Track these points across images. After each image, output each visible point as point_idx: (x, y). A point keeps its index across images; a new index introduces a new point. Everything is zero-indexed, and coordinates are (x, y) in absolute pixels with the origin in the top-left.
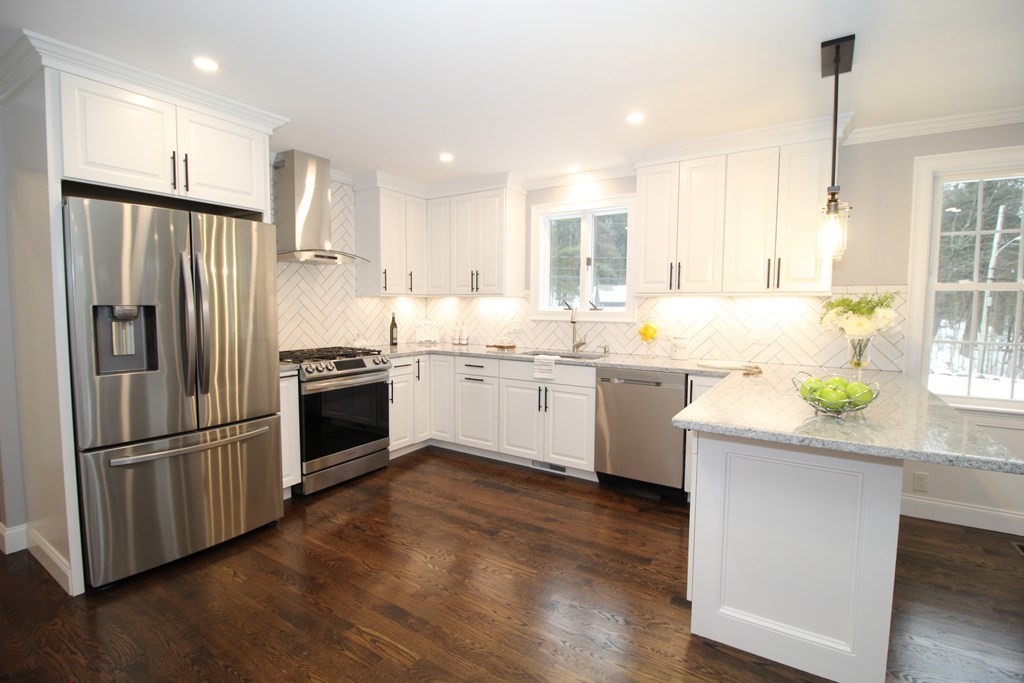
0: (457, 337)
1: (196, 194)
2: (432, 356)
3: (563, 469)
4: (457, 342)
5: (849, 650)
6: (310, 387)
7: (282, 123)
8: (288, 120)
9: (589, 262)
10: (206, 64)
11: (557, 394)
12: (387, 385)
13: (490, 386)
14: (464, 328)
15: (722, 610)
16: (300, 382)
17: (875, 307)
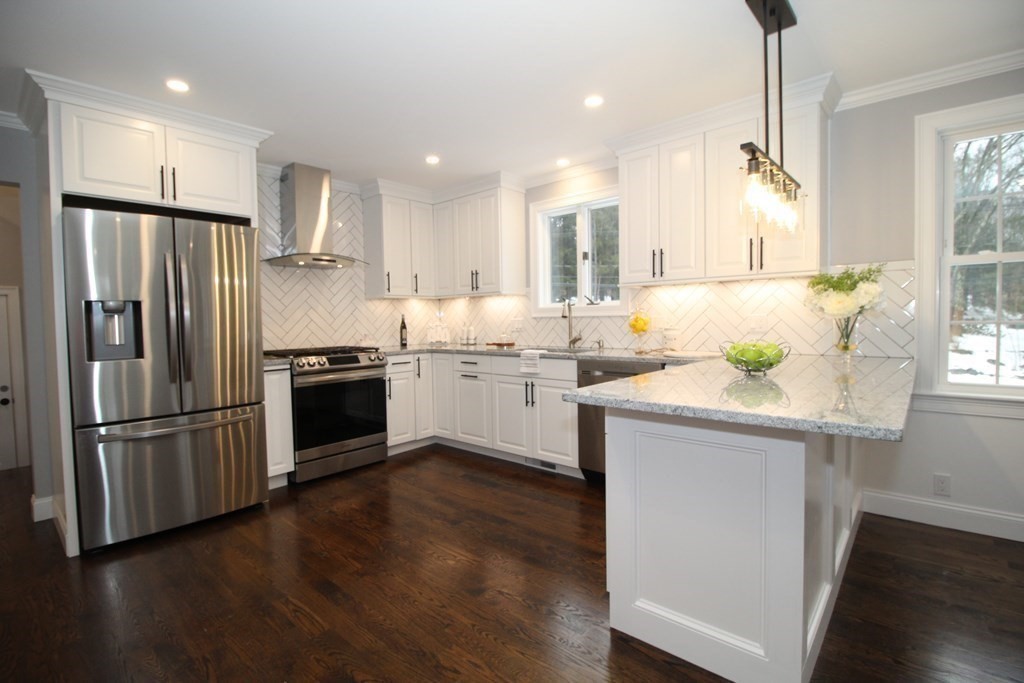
0: (465, 337)
1: (184, 202)
2: (435, 355)
3: (553, 466)
4: (465, 342)
5: (761, 652)
6: (301, 381)
7: (266, 137)
8: (272, 133)
9: (585, 256)
10: (178, 86)
11: (543, 389)
12: (385, 381)
13: (483, 383)
14: (472, 328)
15: (638, 603)
16: (292, 376)
17: (858, 282)
